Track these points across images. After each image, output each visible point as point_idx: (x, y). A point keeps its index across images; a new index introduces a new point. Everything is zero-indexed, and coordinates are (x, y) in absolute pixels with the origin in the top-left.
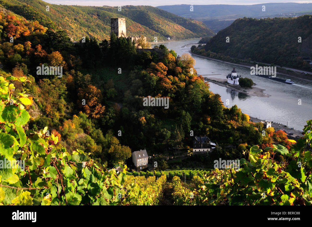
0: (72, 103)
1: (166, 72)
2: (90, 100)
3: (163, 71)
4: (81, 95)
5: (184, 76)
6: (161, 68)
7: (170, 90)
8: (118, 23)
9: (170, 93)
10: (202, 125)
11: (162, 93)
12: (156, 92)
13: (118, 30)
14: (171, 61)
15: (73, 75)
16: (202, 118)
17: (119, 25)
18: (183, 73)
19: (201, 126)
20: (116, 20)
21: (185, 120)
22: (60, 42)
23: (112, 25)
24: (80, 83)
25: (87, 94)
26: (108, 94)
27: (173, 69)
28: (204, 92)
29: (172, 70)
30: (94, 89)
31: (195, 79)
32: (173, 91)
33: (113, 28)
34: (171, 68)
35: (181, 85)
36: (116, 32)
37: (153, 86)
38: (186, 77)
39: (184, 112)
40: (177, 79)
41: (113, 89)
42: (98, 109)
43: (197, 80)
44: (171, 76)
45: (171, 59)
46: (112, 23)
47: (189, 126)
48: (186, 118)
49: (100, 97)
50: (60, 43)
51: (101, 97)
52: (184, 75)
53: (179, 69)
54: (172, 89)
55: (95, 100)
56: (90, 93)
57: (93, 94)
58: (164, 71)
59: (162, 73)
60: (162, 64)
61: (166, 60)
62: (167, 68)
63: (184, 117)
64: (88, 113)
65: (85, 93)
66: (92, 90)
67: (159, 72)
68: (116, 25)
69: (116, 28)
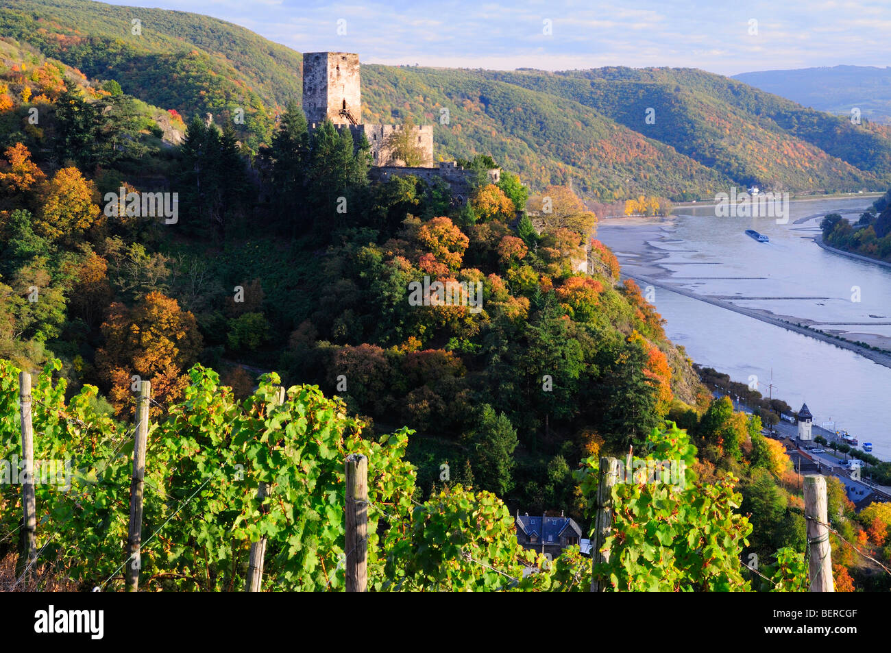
0: (79, 360)
1: (457, 257)
2: (144, 349)
3: (446, 250)
4: (113, 330)
5: (534, 276)
6: (441, 238)
7: (457, 325)
8: (325, 70)
9: (458, 336)
10: (561, 468)
11: (427, 334)
12: (398, 329)
13: (326, 99)
14: (492, 215)
15: (109, 258)
16: (569, 443)
17: (329, 80)
18: (528, 259)
19: (557, 475)
20: (321, 61)
21: (492, 445)
22: (101, 137)
23: (307, 81)
24: (126, 284)
25: (135, 328)
26: (233, 334)
27: (493, 246)
28: (599, 338)
29: (489, 247)
30: (166, 307)
31: (572, 286)
32: (469, 327)
33: (310, 89)
34: (484, 239)
35: (507, 305)
36: (319, 106)
37: (390, 306)
38: (541, 276)
39: (488, 412)
40: (497, 282)
41: (259, 316)
42: (162, 387)
43: (580, 289)
44: (477, 271)
45: (492, 205)
46: (307, 70)
47: (502, 470)
48: (493, 437)
49: (188, 343)
50: (105, 141)
51: (192, 343)
52: (535, 268)
53: (513, 246)
54: (469, 321)
55: (162, 350)
56: (146, 324)
57: (160, 329)
58: (451, 251)
59: (440, 258)
60: (445, 224)
61: (472, 210)
62: (467, 239)
63: (484, 433)
64: (119, 397)
65: (131, 325)
66: (155, 311)
67: (430, 255)
68: (319, 79)
69: (320, 88)
